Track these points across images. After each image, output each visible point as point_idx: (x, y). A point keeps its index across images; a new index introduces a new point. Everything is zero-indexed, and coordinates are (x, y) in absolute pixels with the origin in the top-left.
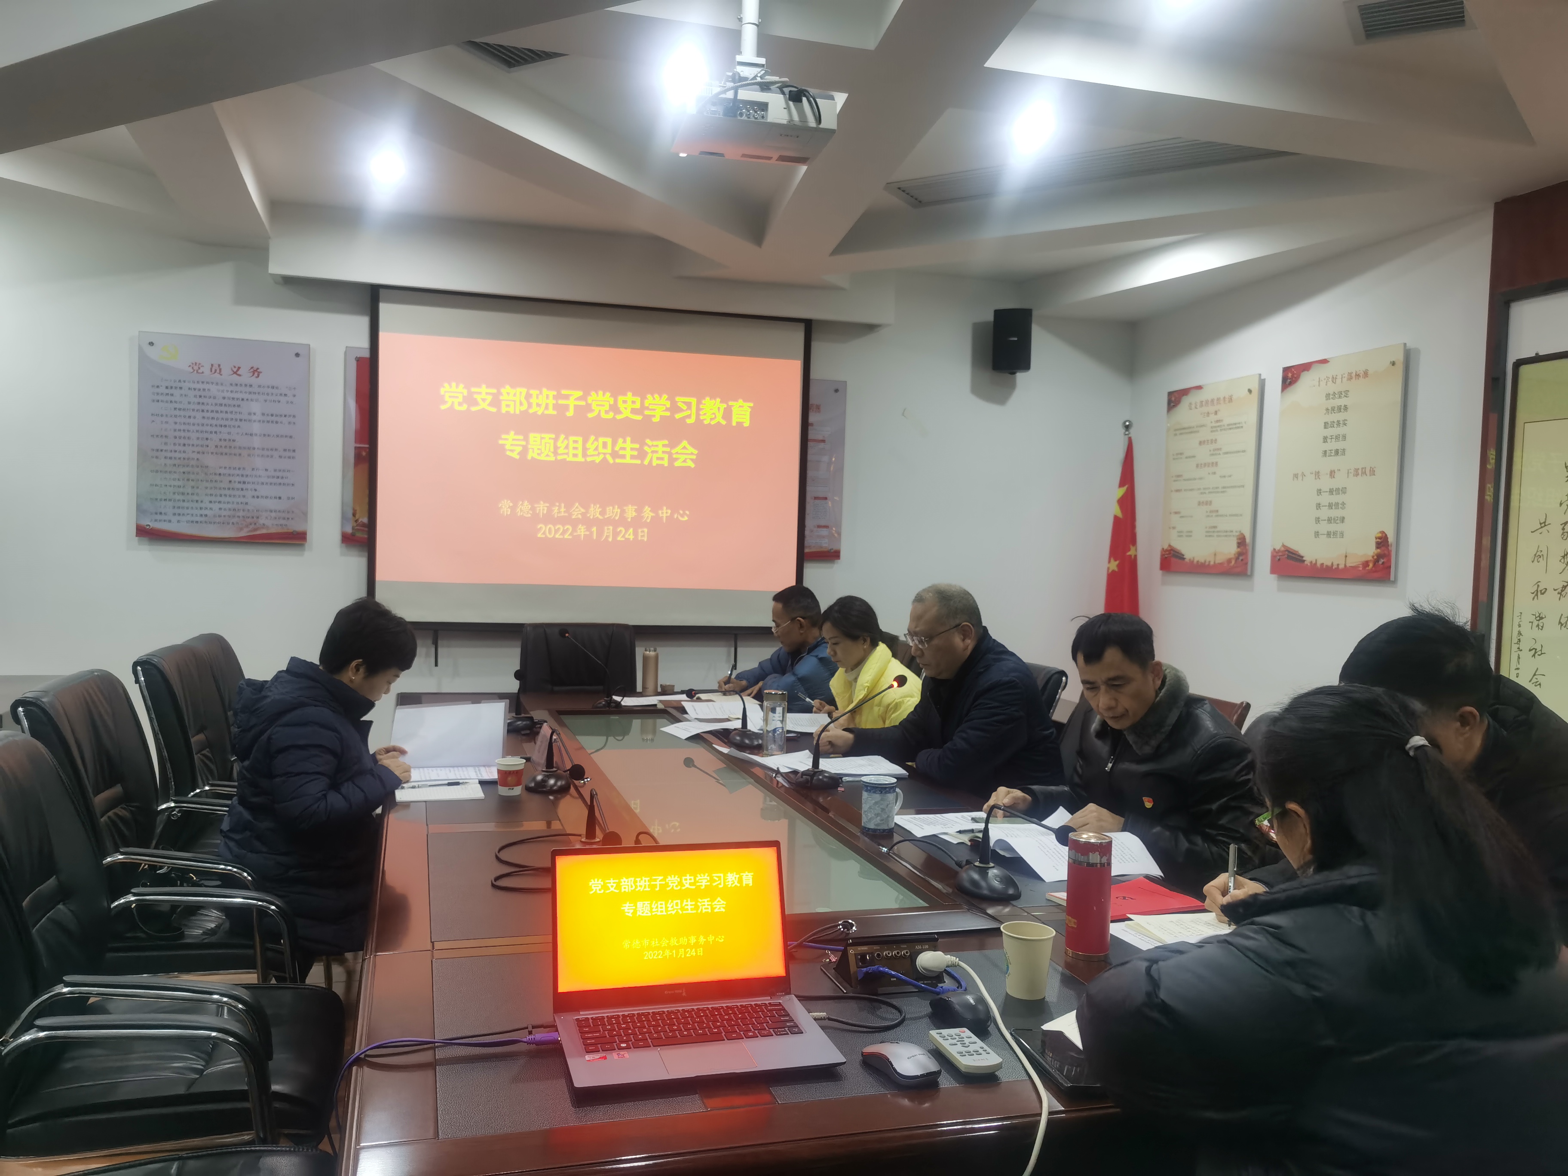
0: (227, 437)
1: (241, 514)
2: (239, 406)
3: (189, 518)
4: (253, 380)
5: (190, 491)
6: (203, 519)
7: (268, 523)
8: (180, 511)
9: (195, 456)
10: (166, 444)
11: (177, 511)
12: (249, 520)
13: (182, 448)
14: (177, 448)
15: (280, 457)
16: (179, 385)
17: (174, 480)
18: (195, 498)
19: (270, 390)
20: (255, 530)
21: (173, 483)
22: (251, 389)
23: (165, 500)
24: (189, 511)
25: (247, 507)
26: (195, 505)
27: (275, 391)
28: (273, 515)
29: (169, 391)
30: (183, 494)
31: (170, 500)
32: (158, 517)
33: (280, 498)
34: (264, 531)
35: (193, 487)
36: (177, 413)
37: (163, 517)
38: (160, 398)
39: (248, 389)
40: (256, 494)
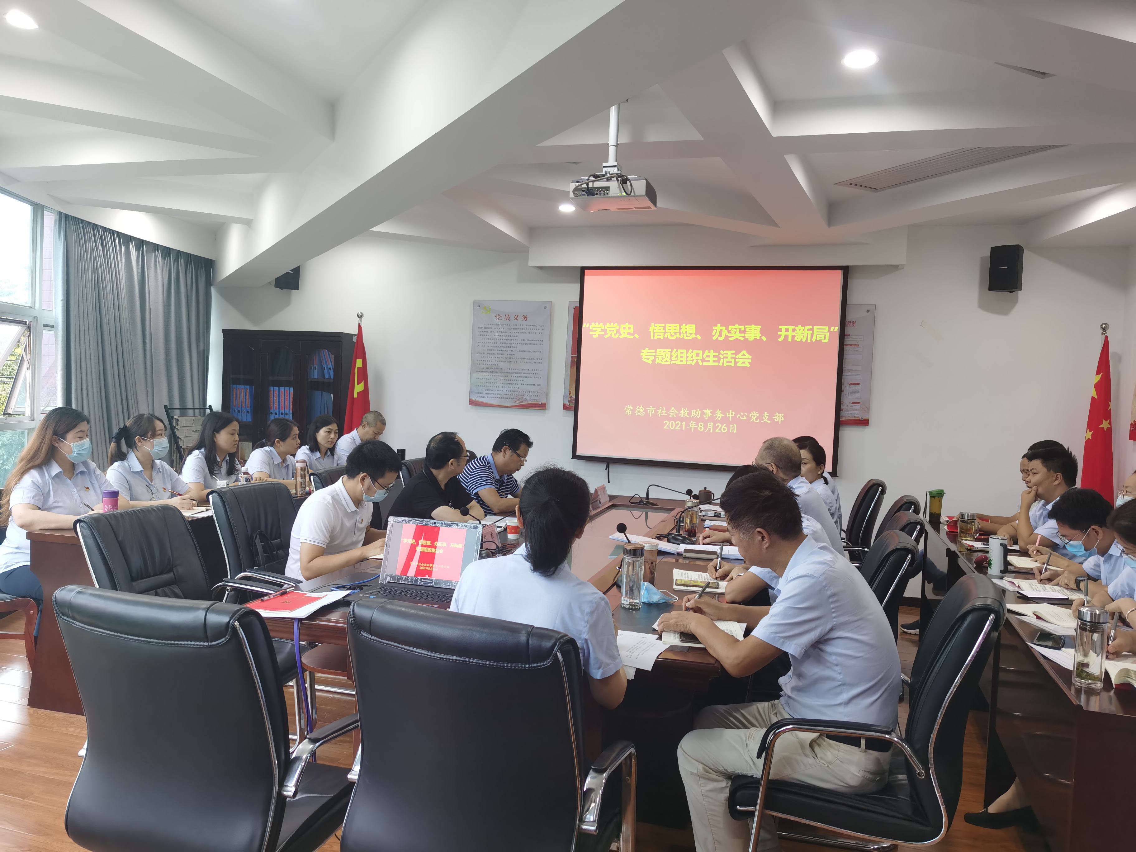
0: (511, 353)
1: (516, 393)
2: (517, 336)
3: (492, 395)
4: (524, 323)
5: (493, 381)
6: (498, 396)
7: (528, 398)
8: (489, 392)
9: (496, 363)
10: (483, 357)
11: (487, 392)
12: (519, 397)
13: (491, 359)
14: (488, 359)
15: (535, 363)
16: (490, 326)
17: (487, 375)
18: (495, 385)
19: (532, 327)
20: (522, 402)
21: (486, 377)
22: (523, 327)
23: (482, 386)
24: (493, 392)
25: (519, 390)
26: (495, 389)
27: (534, 327)
28: (531, 394)
29: (486, 330)
30: (490, 383)
31: (484, 386)
32: (479, 395)
33: (534, 385)
34: (526, 403)
35: (495, 379)
36: (490, 341)
37: (481, 395)
38: (482, 333)
39: (521, 327)
40: (523, 383)
